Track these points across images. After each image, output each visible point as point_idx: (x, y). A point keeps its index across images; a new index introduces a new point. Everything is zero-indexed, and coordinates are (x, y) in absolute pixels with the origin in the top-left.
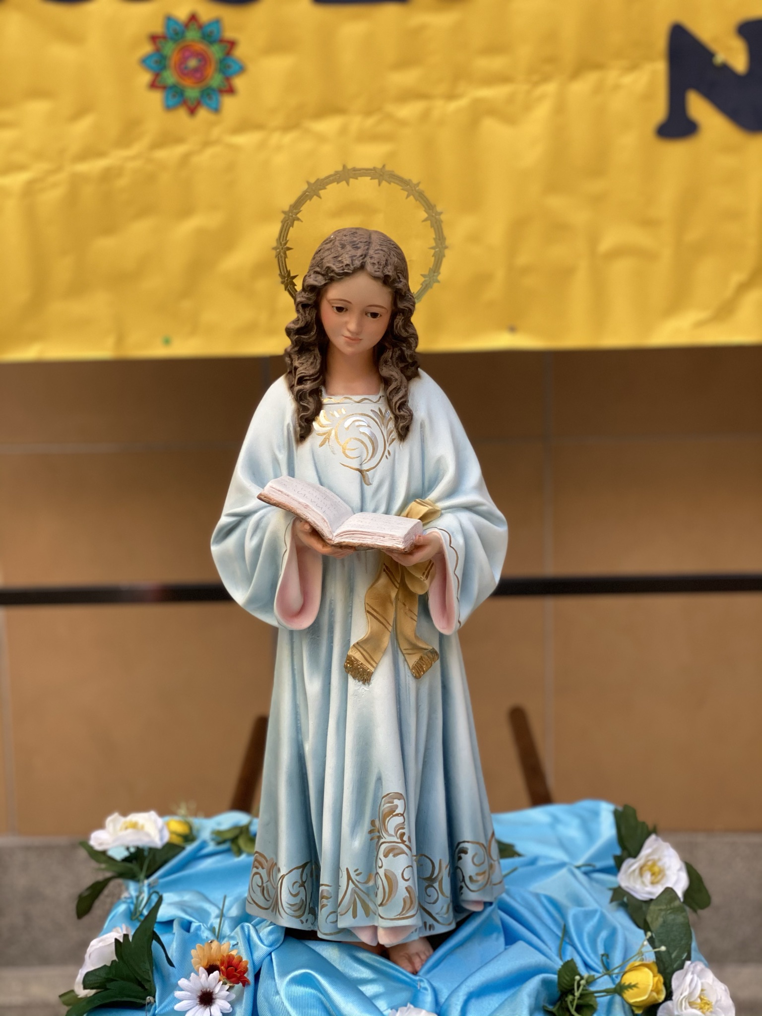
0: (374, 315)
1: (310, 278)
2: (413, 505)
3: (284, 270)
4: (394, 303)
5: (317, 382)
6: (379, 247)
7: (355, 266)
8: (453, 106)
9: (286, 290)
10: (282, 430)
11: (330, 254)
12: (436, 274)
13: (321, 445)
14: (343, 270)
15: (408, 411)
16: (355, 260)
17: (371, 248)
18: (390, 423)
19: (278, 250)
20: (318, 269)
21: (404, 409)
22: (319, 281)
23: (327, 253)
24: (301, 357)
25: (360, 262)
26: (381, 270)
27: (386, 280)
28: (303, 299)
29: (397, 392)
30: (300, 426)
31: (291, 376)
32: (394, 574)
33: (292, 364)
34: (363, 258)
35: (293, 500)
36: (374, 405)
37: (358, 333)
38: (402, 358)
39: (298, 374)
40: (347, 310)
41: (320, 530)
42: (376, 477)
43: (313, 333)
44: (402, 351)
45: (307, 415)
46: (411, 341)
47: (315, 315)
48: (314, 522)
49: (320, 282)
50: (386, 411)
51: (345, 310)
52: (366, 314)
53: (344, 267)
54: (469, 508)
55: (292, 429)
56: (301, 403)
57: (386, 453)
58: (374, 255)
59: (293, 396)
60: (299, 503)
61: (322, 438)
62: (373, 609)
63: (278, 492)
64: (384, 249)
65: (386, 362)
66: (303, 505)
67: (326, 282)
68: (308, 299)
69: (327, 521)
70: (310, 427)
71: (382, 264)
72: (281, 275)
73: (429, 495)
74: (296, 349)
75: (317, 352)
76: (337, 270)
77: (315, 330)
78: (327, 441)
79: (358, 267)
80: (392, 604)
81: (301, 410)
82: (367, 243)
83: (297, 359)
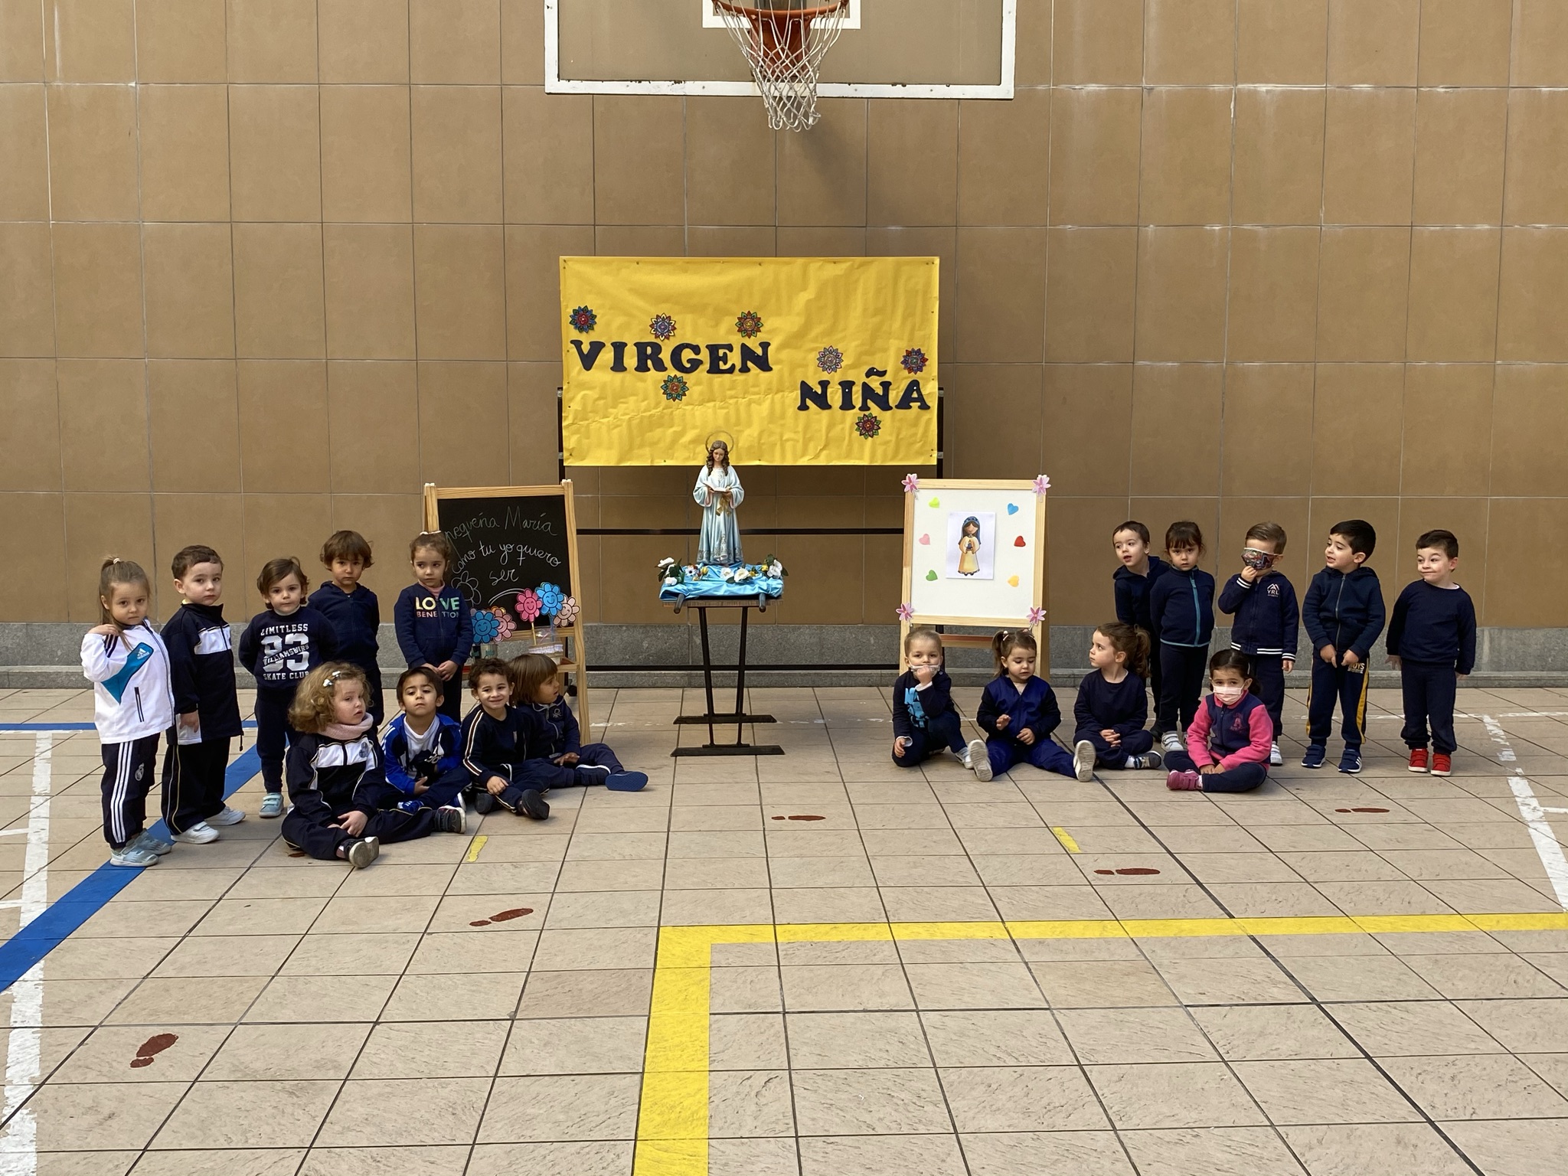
8: (744, 400)
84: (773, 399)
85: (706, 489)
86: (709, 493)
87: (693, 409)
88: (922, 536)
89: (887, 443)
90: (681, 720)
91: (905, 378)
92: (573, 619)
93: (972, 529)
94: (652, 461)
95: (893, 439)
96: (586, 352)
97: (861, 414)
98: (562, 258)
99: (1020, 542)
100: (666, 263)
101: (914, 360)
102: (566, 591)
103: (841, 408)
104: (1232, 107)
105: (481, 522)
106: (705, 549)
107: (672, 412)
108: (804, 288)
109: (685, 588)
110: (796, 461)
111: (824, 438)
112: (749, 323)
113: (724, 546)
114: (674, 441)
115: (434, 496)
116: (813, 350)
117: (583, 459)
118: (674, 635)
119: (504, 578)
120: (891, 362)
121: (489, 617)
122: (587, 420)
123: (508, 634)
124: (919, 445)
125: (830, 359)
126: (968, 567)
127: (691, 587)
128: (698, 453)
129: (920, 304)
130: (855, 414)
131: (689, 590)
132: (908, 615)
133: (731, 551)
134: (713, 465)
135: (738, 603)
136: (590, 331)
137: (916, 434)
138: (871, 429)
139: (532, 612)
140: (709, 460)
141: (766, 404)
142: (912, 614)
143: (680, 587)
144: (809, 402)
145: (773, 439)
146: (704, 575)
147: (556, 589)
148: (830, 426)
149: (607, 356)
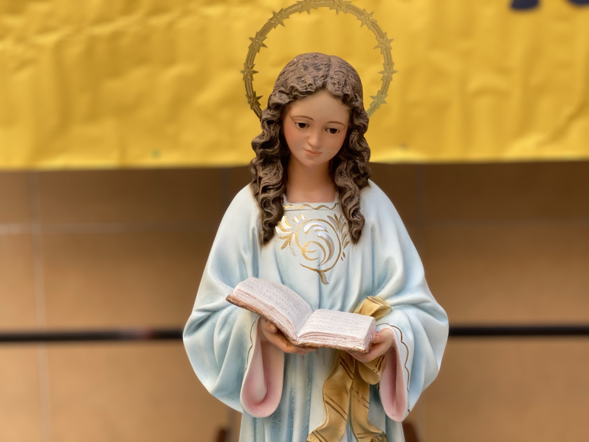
0: (333, 131)
1: (275, 97)
2: (365, 302)
3: (250, 91)
4: (351, 120)
5: (279, 190)
6: (338, 69)
7: (317, 85)
9: (251, 109)
10: (248, 233)
11: (294, 75)
12: (383, 96)
13: (283, 248)
14: (306, 89)
15: (361, 217)
16: (317, 80)
17: (331, 70)
18: (344, 228)
19: (245, 73)
20: (282, 89)
21: (357, 216)
22: (284, 99)
23: (291, 74)
24: (266, 168)
25: (322, 82)
26: (340, 90)
27: (345, 99)
28: (269, 116)
29: (351, 201)
30: (264, 230)
31: (256, 185)
32: (349, 367)
33: (257, 174)
34: (325, 79)
35: (260, 302)
36: (330, 211)
37: (318, 147)
38: (355, 170)
39: (263, 184)
40: (308, 126)
41: (285, 331)
42: (332, 277)
43: (276, 147)
44: (356, 164)
45: (270, 220)
46: (364, 155)
47: (278, 131)
48: (279, 323)
49: (284, 101)
50: (341, 217)
51: (306, 126)
52: (326, 130)
53: (307, 86)
54: (416, 305)
55: (256, 232)
56: (266, 210)
57: (342, 255)
58: (334, 76)
59: (257, 203)
60: (266, 305)
61: (283, 241)
62: (331, 399)
63: (245, 294)
64: (343, 70)
65: (341, 173)
66: (269, 307)
67: (290, 100)
68: (273, 116)
69: (291, 322)
70: (273, 231)
71: (342, 84)
72: (247, 96)
73: (379, 292)
74: (261, 161)
75: (279, 164)
76: (301, 89)
77: (278, 145)
78: (288, 244)
79: (320, 86)
80: (348, 394)
81: (265, 215)
82: (328, 65)
83: (261, 170)
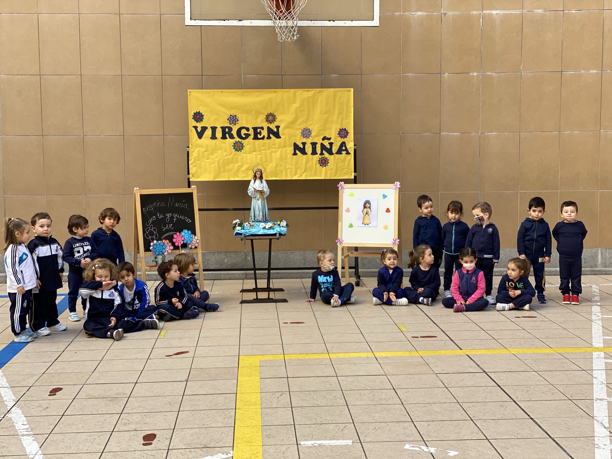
8: (269, 151)
84: (281, 151)
85: (253, 189)
86: (254, 191)
87: (246, 155)
88: (346, 209)
89: (332, 169)
90: (243, 291)
91: (340, 141)
92: (197, 245)
93: (368, 205)
94: (229, 178)
95: (335, 167)
96: (199, 131)
97: (320, 157)
98: (189, 90)
99: (388, 211)
100: (235, 92)
101: (343, 133)
102: (194, 233)
103: (312, 154)
104: (481, 21)
105: (158, 204)
106: (253, 215)
107: (237, 157)
108: (295, 103)
109: (245, 231)
110: (292, 178)
111: (304, 167)
112: (271, 118)
113: (261, 214)
114: (238, 170)
115: (138, 193)
116: (299, 129)
117: (198, 178)
118: (239, 256)
119: (168, 227)
120: (333, 134)
121: (162, 244)
122: (200, 161)
123: (170, 251)
124: (346, 170)
125: (306, 133)
126: (366, 221)
127: (247, 231)
128: (249, 175)
129: (345, 109)
130: (318, 156)
131: (247, 232)
132: (341, 243)
133: (264, 216)
134: (256, 179)
135: (268, 237)
136: (201, 122)
137: (344, 165)
138: (325, 163)
139: (180, 242)
140: (254, 177)
141: (279, 153)
142: (342, 242)
143: (242, 231)
144: (297, 152)
145: (282, 168)
146: (253, 226)
147: (190, 232)
148: (307, 162)
149: (208, 133)
